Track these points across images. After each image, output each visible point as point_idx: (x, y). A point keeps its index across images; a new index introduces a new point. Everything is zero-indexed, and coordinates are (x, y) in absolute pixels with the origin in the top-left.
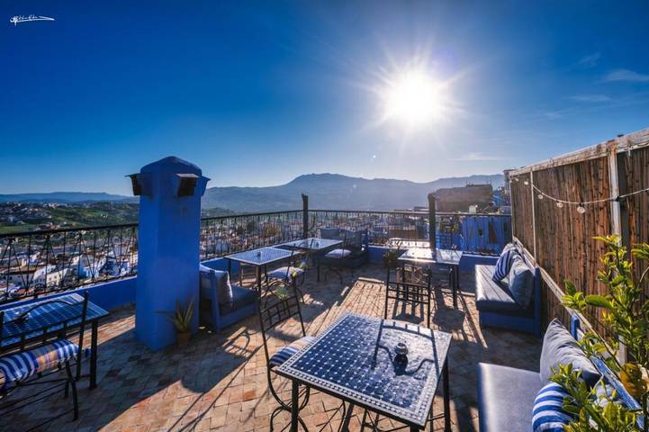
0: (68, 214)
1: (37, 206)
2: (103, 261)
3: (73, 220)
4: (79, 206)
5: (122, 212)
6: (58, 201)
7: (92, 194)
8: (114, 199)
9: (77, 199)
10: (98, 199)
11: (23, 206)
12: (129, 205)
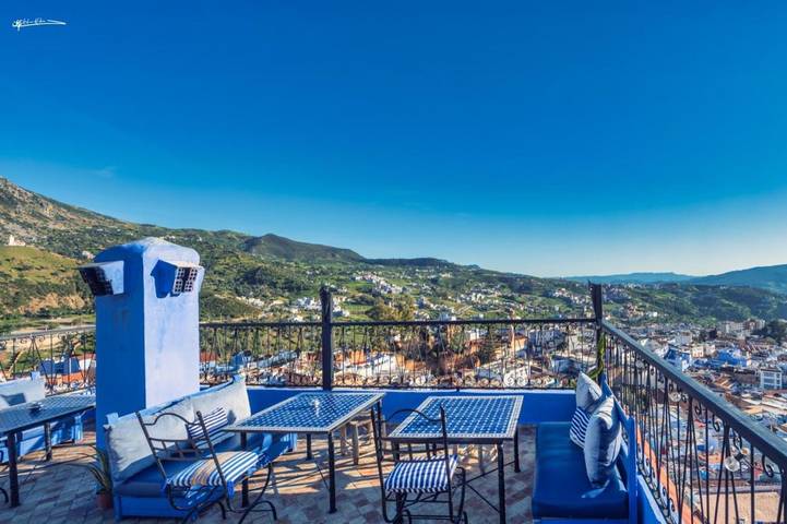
0: (643, 295)
1: (620, 287)
2: (666, 348)
3: (646, 301)
4: (650, 287)
5: (690, 294)
6: (636, 282)
7: (661, 274)
8: (682, 279)
9: (649, 280)
10: (667, 280)
11: (612, 287)
12: (697, 286)
